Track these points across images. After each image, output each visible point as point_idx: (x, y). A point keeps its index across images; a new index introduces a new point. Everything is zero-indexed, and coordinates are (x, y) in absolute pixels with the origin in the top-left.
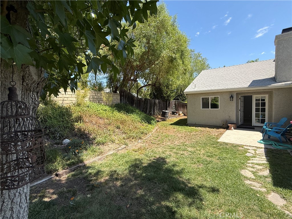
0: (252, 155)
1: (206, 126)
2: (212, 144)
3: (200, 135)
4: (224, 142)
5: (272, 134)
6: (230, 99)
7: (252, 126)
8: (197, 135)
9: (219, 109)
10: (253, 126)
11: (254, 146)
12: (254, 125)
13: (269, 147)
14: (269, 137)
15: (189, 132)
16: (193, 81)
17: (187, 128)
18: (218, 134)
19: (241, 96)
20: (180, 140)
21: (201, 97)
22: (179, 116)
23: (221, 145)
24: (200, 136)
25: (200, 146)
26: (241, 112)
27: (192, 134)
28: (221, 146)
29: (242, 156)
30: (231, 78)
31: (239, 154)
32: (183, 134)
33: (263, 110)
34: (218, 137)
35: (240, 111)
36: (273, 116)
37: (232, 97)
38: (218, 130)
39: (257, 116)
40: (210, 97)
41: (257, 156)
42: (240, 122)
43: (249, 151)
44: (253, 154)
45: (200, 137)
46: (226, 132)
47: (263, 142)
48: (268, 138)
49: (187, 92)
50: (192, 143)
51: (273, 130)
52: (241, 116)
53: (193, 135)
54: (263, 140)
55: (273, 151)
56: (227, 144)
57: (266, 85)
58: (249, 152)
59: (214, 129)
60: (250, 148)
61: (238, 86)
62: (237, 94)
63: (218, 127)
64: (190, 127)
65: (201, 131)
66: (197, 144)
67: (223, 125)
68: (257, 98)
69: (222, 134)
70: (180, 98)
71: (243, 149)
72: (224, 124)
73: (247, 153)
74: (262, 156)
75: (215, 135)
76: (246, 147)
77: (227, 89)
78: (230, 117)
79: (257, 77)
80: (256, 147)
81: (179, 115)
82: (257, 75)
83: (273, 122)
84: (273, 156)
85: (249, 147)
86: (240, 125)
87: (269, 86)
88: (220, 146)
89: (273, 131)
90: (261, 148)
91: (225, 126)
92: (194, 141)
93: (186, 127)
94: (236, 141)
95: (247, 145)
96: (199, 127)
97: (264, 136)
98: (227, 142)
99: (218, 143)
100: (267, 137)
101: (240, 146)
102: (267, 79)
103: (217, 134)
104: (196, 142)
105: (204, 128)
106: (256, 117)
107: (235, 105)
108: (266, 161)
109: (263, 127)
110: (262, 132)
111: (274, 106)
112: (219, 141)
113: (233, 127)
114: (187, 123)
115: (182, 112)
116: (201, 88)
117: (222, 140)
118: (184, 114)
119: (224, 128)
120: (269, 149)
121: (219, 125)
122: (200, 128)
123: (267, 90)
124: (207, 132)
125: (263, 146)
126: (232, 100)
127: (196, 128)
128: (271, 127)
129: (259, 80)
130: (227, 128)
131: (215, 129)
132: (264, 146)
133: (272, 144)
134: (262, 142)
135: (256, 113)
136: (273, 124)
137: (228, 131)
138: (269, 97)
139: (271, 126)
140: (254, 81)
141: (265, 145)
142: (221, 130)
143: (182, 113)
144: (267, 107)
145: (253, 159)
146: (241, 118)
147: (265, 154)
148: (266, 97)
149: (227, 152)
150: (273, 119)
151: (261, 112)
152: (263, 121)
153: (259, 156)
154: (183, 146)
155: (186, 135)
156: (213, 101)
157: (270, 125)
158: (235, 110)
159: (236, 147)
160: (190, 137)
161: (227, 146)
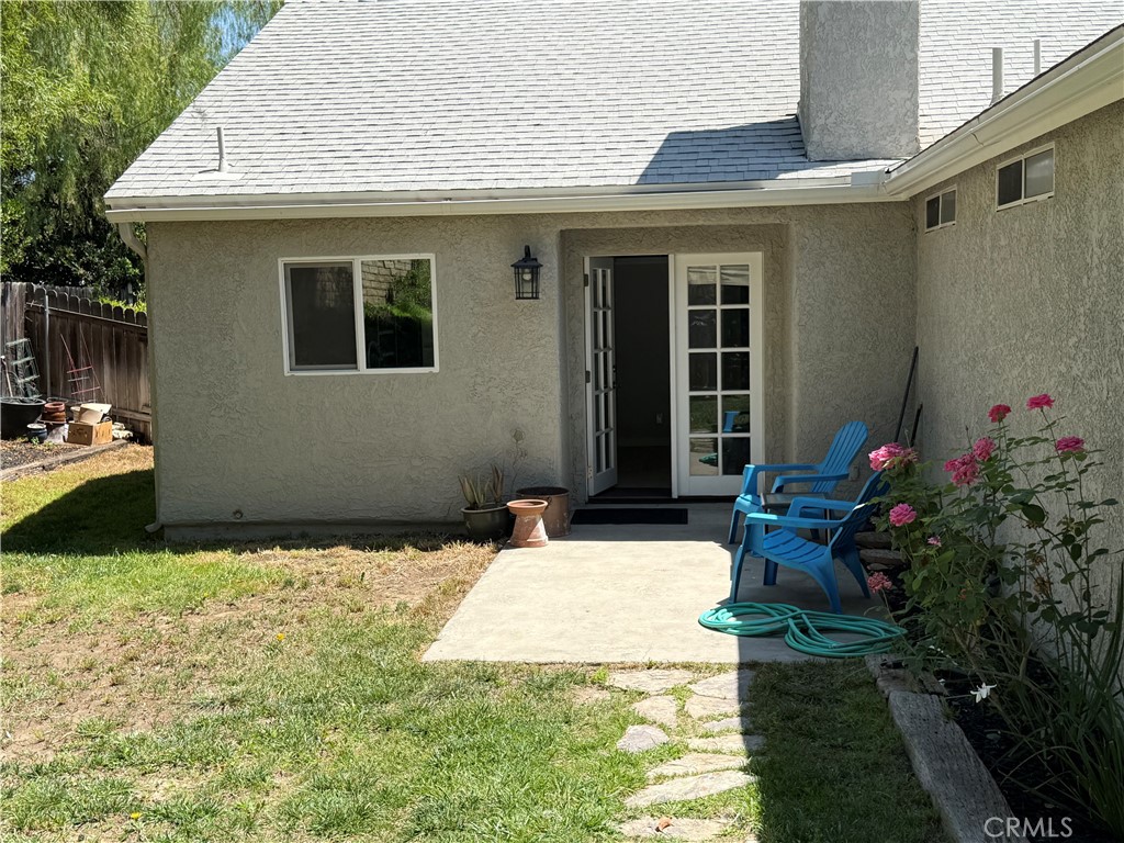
0: (662, 737)
1: (338, 531)
2: (368, 700)
3: (273, 621)
4: (471, 665)
5: (782, 549)
6: (519, 282)
7: (675, 496)
8: (248, 633)
9: (436, 369)
10: (683, 499)
11: (679, 658)
12: (685, 492)
13: (768, 653)
14: (771, 571)
15: (165, 604)
16: (205, 98)
17: (157, 571)
18: (429, 599)
19: (596, 261)
20: (71, 703)
21: (281, 262)
22: (84, 450)
23: (443, 693)
24: (277, 633)
25: (262, 737)
26: (597, 387)
27: (196, 622)
28: (447, 703)
29: (591, 762)
30: (518, 103)
31: (574, 751)
32: (108, 640)
33: (738, 372)
34: (426, 620)
35: (590, 386)
36: (795, 414)
37: (528, 263)
38: (429, 559)
39: (702, 414)
40: (358, 262)
41: (695, 743)
42: (591, 473)
43: (642, 707)
44: (664, 728)
45: (274, 648)
46: (492, 568)
47: (733, 621)
48: (765, 584)
49: (138, 203)
50: (192, 718)
51: (787, 519)
52: (598, 428)
53: (205, 632)
54: (733, 603)
55: (787, 678)
56: (487, 676)
57: (746, 180)
58: (643, 721)
59: (400, 555)
60: (653, 678)
61: (568, 170)
62: (564, 236)
63: (428, 532)
64: (183, 560)
65: (289, 583)
66: (236, 719)
67: (474, 506)
68: (697, 279)
69: (457, 589)
70: (87, 266)
71: (606, 695)
72: (481, 501)
73: (631, 729)
74: (720, 733)
75: (402, 608)
76: (620, 680)
77: (491, 195)
78: (518, 436)
79: (694, 108)
80: (687, 666)
81: (82, 435)
82: (694, 96)
83: (794, 461)
84: (790, 717)
85: (643, 676)
86: (592, 500)
87: (768, 185)
88: (434, 702)
89: (790, 529)
90: (721, 669)
91: (483, 518)
92: (210, 694)
93: (145, 557)
94: (561, 635)
95: (629, 660)
96: (269, 543)
97: (738, 573)
98: (491, 657)
99: (422, 674)
100: (754, 578)
101: (583, 682)
102: (755, 127)
103: (416, 600)
104: (233, 701)
105: (314, 553)
106: (694, 427)
107: (553, 332)
108: (744, 769)
109: (732, 499)
110: (730, 543)
111: (795, 336)
112: (432, 654)
113: (541, 525)
114: (153, 517)
115: (106, 408)
116: (273, 166)
117: (453, 645)
118: (129, 424)
119: (478, 538)
120: (769, 665)
121: (437, 515)
122: (277, 560)
123: (756, 220)
124: (341, 585)
125: (728, 649)
126: (528, 288)
127: (246, 556)
128: (779, 499)
129: (710, 135)
130: (502, 532)
131: (410, 551)
132: (741, 647)
133: (783, 631)
134: (728, 618)
135: (692, 399)
136: (794, 474)
137: (509, 562)
138: (766, 271)
139: (779, 490)
140: (676, 141)
141: (745, 637)
142: (458, 554)
143: (113, 416)
144: (756, 349)
145: (667, 769)
146: (598, 440)
147: (743, 714)
148: (750, 273)
149: (490, 746)
150: (795, 440)
151: (724, 388)
152: (736, 457)
153: (706, 736)
154: (96, 764)
155: (133, 645)
156: (399, 297)
157: (777, 484)
158: (556, 373)
159: (557, 694)
160: (170, 664)
161: (493, 700)
